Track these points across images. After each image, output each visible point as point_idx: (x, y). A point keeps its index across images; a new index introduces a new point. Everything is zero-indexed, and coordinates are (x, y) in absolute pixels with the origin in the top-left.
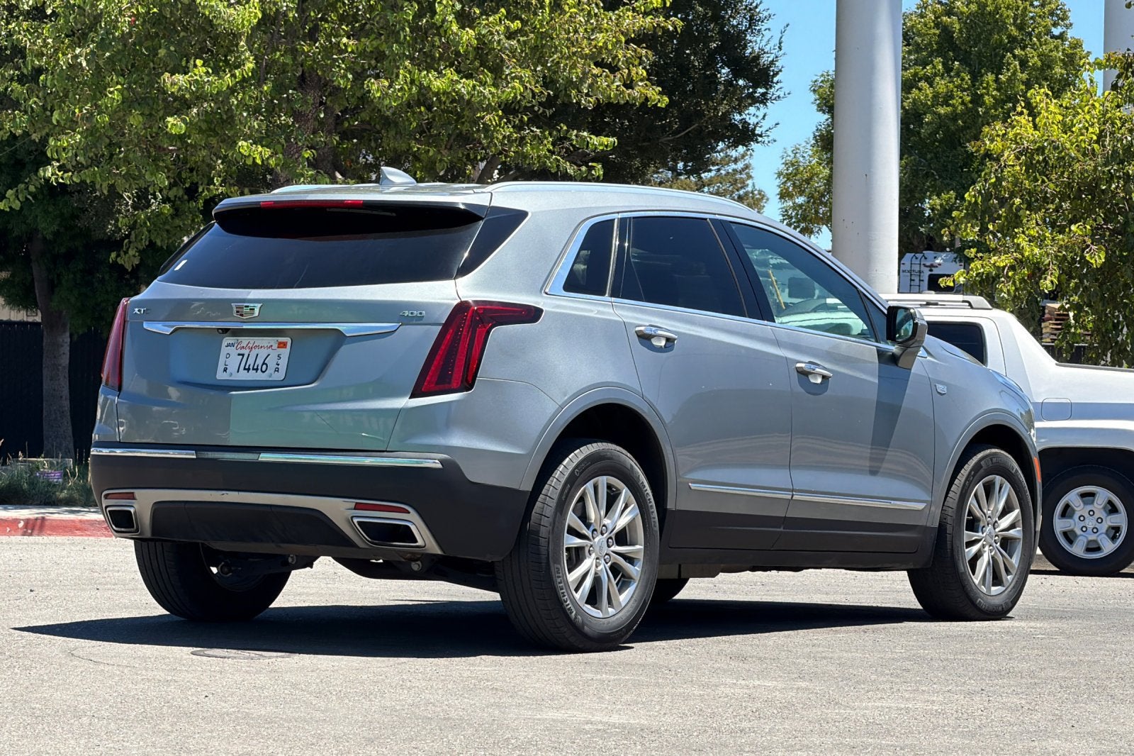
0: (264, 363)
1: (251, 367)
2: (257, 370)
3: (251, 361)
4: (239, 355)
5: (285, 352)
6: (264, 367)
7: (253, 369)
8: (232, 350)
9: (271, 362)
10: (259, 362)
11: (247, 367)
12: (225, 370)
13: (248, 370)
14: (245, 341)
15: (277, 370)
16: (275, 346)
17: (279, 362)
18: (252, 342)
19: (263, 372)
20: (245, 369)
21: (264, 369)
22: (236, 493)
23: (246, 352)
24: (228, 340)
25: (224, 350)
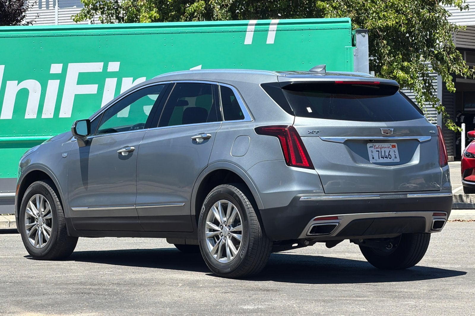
0: (389, 155)
1: (384, 157)
2: (387, 157)
3: (383, 154)
4: (377, 151)
5: (396, 149)
6: (390, 156)
7: (385, 157)
8: (372, 149)
9: (392, 153)
10: (387, 154)
11: (382, 157)
12: (373, 158)
13: (383, 158)
14: (377, 145)
15: (396, 157)
16: (391, 147)
17: (395, 154)
18: (380, 145)
19: (390, 158)
20: (381, 157)
21: (390, 157)
22: (400, 212)
23: (379, 150)
24: (369, 145)
25: (369, 150)
